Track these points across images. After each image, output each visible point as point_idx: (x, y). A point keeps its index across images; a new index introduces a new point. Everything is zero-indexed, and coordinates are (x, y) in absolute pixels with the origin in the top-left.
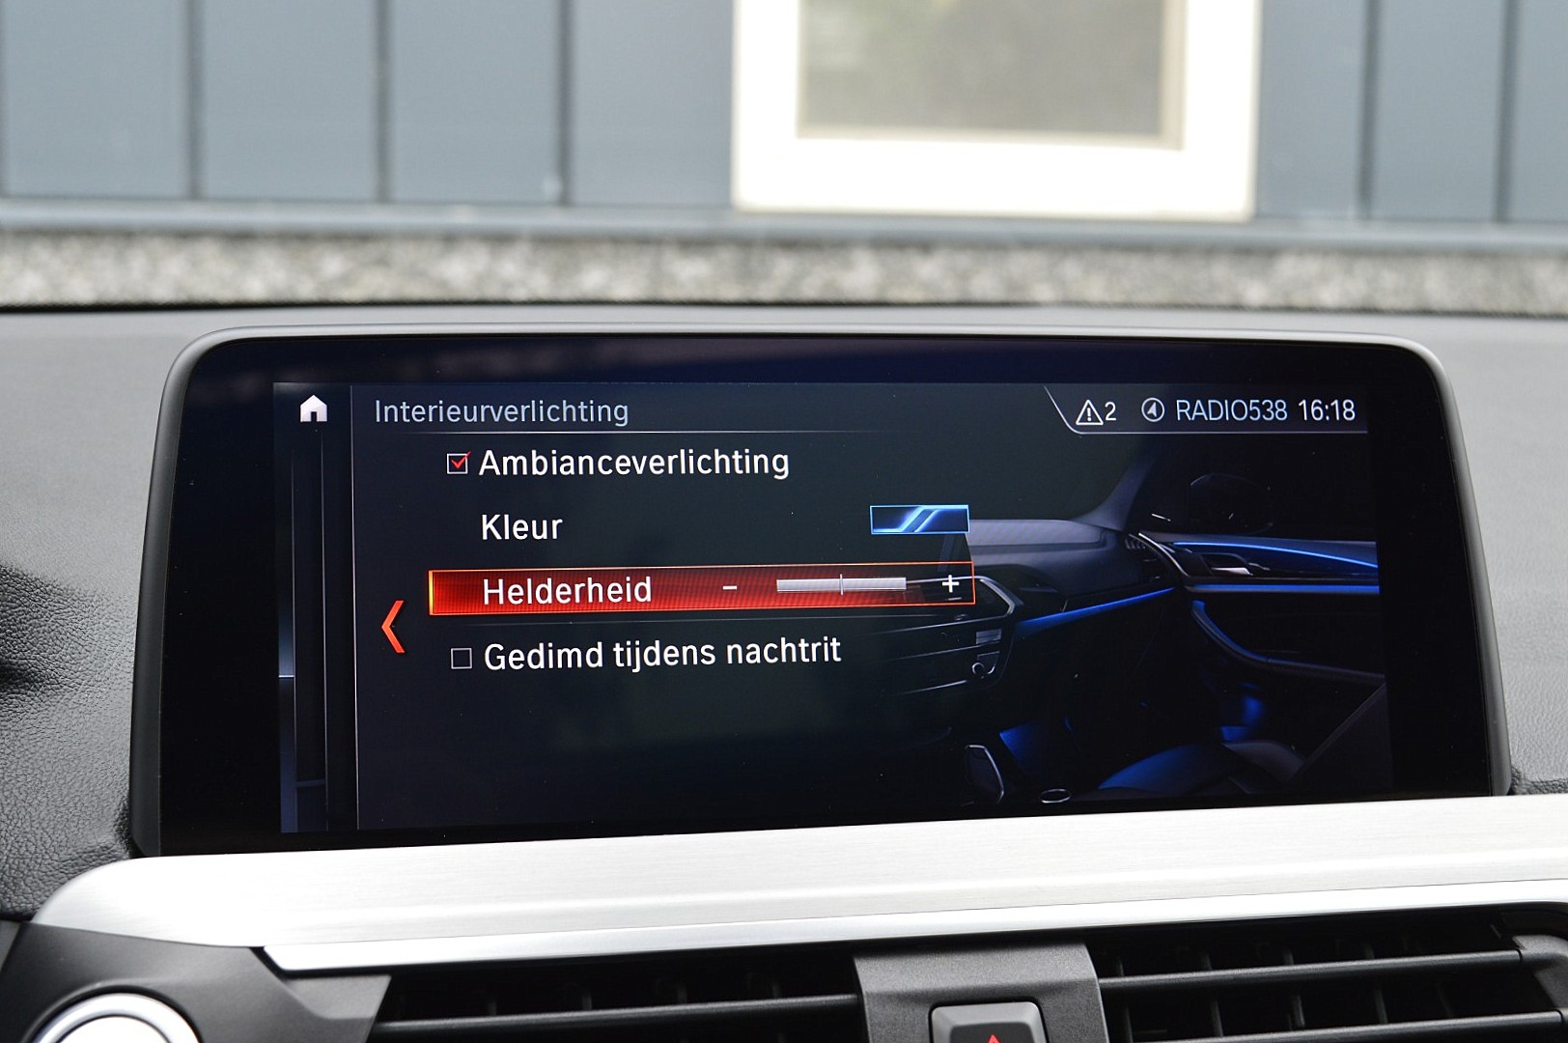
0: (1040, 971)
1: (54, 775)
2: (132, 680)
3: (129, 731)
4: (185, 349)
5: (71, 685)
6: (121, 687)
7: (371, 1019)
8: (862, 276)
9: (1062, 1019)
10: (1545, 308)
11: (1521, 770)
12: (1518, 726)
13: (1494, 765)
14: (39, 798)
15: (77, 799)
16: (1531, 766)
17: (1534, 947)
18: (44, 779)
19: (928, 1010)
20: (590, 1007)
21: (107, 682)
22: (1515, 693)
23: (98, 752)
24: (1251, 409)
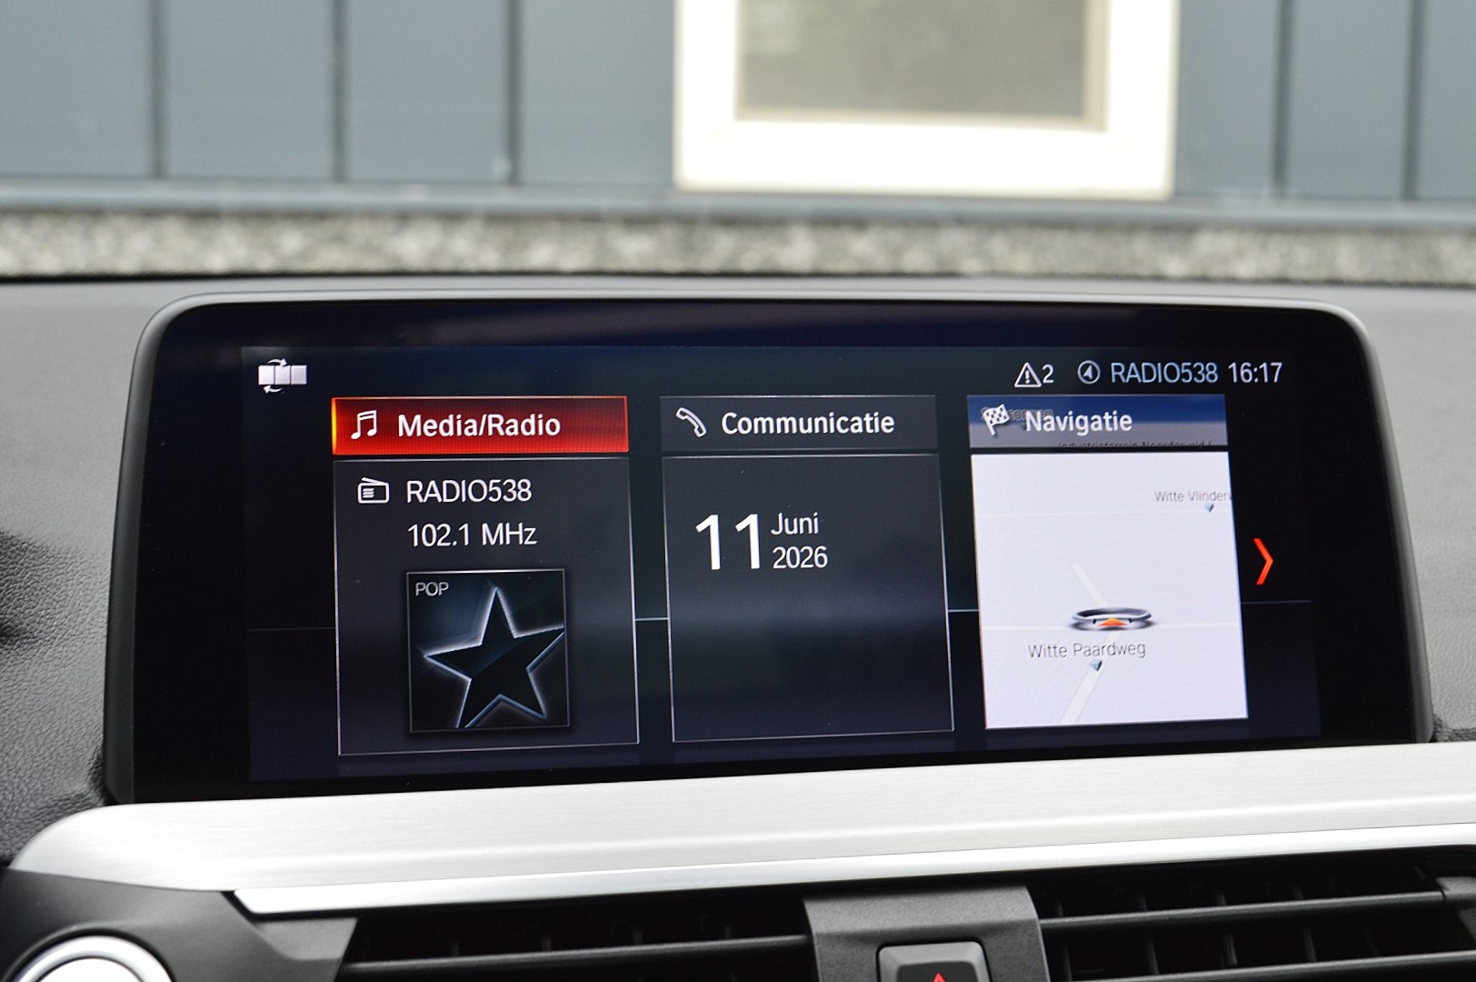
0: (984, 912)
1: (30, 725)
2: (105, 633)
4: (154, 316)
5: (47, 639)
6: (94, 641)
7: (338, 960)
8: (799, 250)
9: (1005, 959)
11: (1442, 718)
12: (1439, 676)
13: (1417, 714)
14: (16, 748)
15: (52, 749)
16: (1452, 715)
17: (1456, 888)
18: (21, 730)
19: (875, 950)
20: (549, 948)
21: (81, 636)
22: (1436, 645)
23: (73, 703)
24: (1183, 371)
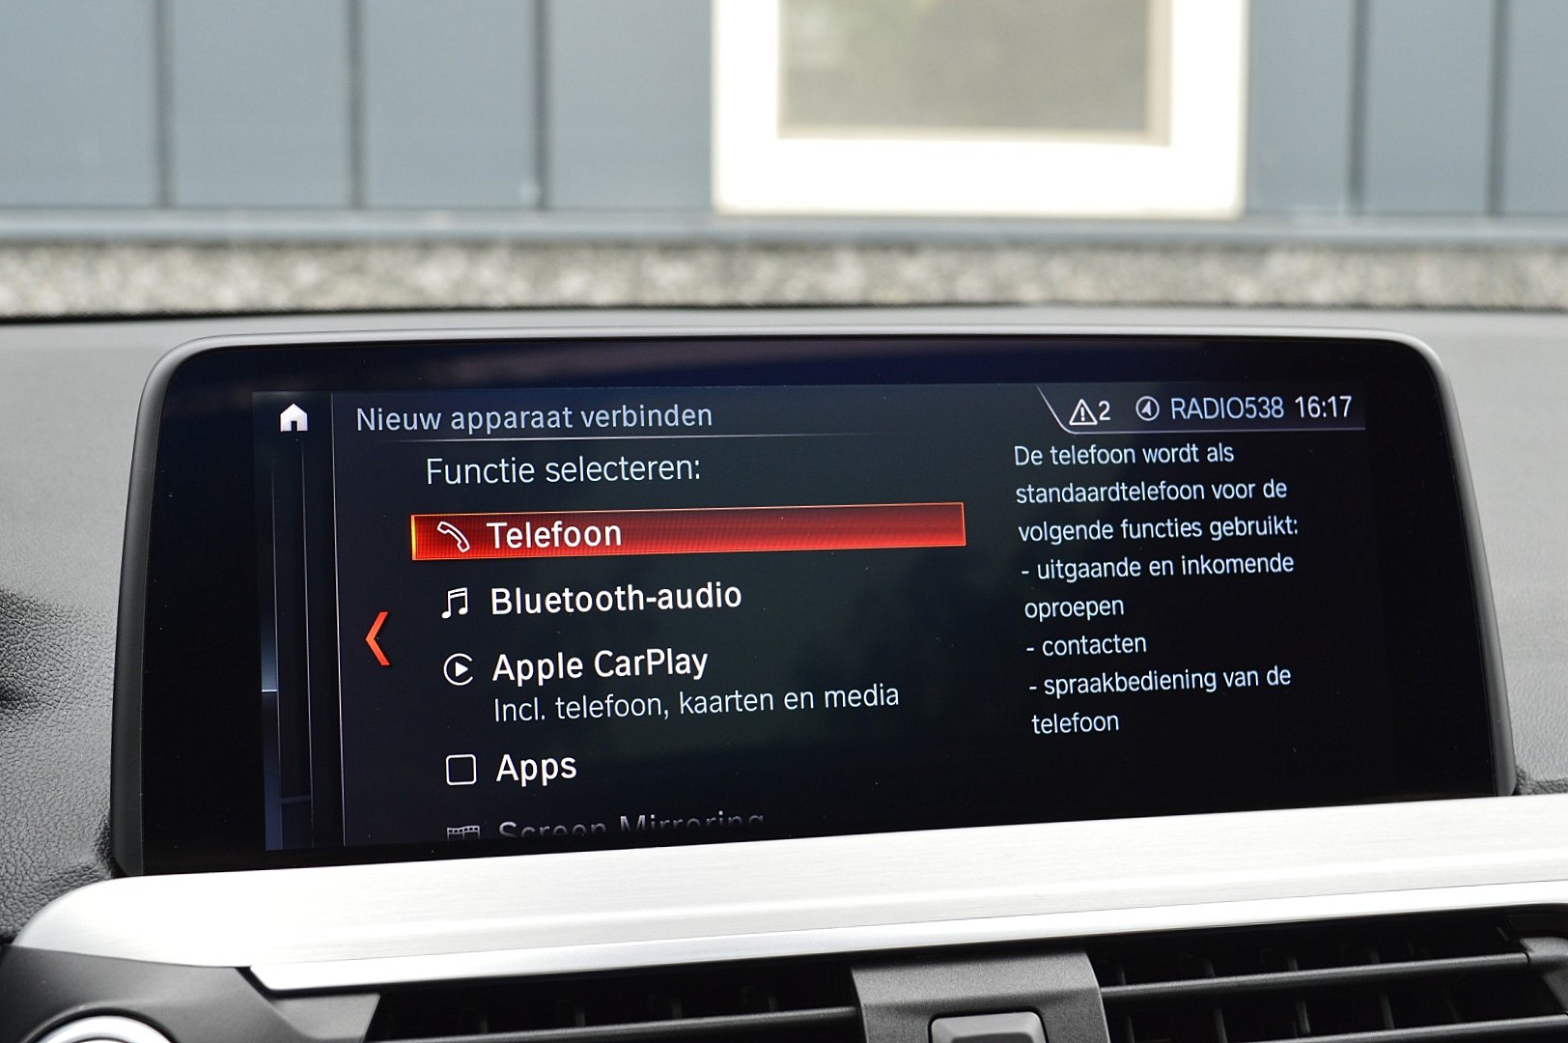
0: (1041, 980)
1: (33, 794)
2: (112, 696)
3: (109, 749)
4: (161, 359)
5: (50, 702)
6: (100, 704)
7: (361, 1038)
8: (846, 277)
9: (1065, 1029)
10: (1541, 302)
11: (1526, 770)
12: (1521, 725)
13: (1499, 767)
14: (19, 818)
15: (57, 818)
16: (1536, 766)
17: (1542, 949)
18: (23, 799)
19: (927, 1022)
20: (584, 1023)
21: (86, 699)
22: (1518, 691)
23: (78, 770)
24: (1247, 406)
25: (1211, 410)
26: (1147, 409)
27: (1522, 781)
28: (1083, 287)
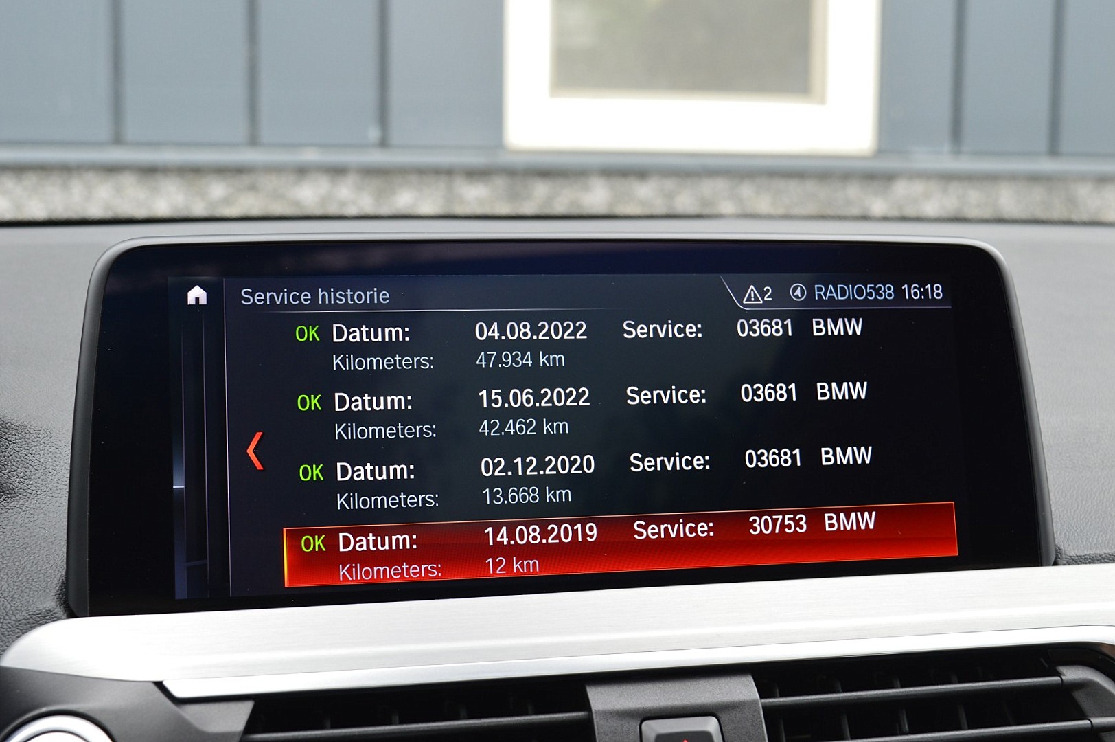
0: (719, 694)
1: (12, 559)
2: (68, 490)
3: (66, 527)
4: (105, 252)
5: (25, 494)
6: (60, 495)
7: (239, 733)
8: (597, 196)
9: (735, 728)
10: (1085, 217)
11: (1062, 547)
12: (1060, 516)
13: (1043, 543)
15: (29, 576)
16: (1069, 545)
17: (1072, 674)
18: (5, 562)
19: (639, 722)
20: (398, 722)
21: (50, 492)
22: (1058, 493)
23: (44, 542)
24: (868, 291)
25: (843, 294)
26: (798, 292)
27: (1060, 556)
28: (763, 204)
